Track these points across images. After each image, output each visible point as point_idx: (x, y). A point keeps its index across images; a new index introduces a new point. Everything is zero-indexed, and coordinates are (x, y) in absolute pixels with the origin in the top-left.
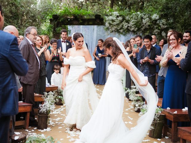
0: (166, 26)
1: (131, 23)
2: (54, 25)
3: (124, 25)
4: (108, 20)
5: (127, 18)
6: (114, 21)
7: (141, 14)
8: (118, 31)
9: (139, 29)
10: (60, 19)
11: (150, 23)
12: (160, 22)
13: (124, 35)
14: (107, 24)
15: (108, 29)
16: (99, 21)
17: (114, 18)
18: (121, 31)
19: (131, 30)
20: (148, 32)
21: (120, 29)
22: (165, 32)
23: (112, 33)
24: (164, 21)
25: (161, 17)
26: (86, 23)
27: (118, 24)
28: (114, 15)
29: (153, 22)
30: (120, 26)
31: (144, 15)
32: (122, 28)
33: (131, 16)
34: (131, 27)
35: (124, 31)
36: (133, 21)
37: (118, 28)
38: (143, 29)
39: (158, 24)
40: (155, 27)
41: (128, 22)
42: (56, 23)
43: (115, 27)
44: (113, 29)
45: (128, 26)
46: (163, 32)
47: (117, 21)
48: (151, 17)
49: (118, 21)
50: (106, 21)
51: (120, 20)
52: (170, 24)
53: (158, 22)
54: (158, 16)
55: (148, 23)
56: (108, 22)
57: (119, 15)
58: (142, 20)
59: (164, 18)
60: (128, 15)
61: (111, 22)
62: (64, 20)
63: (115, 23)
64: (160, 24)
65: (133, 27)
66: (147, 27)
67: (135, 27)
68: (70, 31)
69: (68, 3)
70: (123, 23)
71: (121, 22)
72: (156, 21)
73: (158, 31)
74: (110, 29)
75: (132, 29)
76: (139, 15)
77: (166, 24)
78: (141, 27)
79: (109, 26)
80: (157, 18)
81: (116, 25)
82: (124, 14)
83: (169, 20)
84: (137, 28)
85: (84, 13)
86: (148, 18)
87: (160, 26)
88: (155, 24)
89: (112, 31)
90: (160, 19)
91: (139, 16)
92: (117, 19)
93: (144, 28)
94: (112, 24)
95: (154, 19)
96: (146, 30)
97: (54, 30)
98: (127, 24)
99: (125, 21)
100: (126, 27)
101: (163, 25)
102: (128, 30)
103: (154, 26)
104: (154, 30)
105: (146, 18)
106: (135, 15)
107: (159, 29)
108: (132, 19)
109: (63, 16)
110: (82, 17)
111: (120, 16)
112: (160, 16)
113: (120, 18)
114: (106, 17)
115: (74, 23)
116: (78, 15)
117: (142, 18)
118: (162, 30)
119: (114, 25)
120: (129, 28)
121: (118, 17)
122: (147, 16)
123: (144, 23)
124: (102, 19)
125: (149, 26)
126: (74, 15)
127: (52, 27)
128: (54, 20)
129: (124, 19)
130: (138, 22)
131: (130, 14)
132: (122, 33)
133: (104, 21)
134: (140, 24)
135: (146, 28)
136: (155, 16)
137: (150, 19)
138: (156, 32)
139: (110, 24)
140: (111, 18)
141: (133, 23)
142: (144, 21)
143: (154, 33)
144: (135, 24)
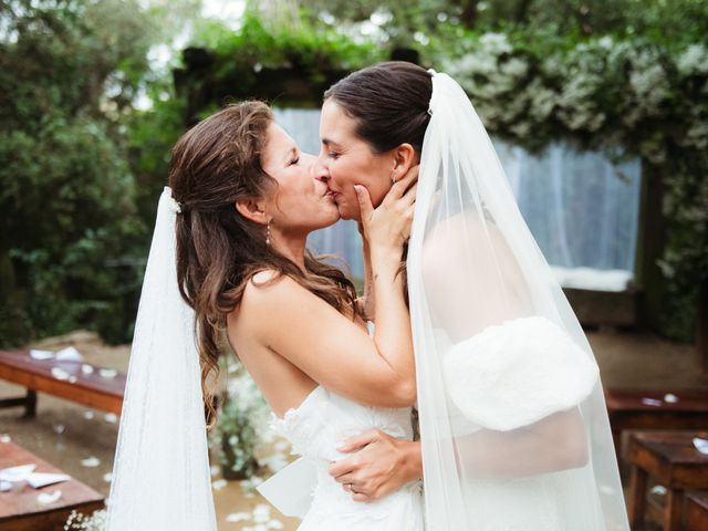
1: (573, 92)
2: (191, 98)
3: (536, 101)
4: (457, 75)
5: (551, 65)
6: (486, 81)
7: (618, 48)
8: (503, 131)
9: (613, 122)
10: (217, 68)
11: (671, 89)
13: (536, 151)
17: (487, 65)
18: (522, 129)
19: (572, 127)
20: (659, 136)
21: (516, 122)
27: (505, 94)
28: (487, 49)
29: (683, 87)
30: (518, 104)
31: (639, 50)
32: (523, 116)
33: (572, 55)
34: (571, 110)
35: (534, 131)
36: (581, 78)
37: (508, 117)
38: (633, 118)
40: (696, 110)
41: (555, 84)
42: (198, 87)
43: (492, 113)
45: (557, 108)
47: (498, 79)
48: (675, 59)
49: (505, 80)
51: (514, 77)
55: (660, 93)
57: (508, 48)
58: (627, 78)
60: (553, 52)
63: (490, 88)
65: (580, 108)
66: (656, 112)
67: (594, 112)
70: (532, 90)
71: (521, 83)
72: (700, 80)
75: (577, 122)
76: (608, 53)
78: (626, 112)
81: (497, 98)
82: (534, 48)
84: (601, 117)
85: (338, 47)
86: (658, 68)
88: (697, 96)
91: (611, 59)
92: (501, 73)
93: (634, 116)
95: (688, 72)
96: (647, 125)
98: (550, 93)
99: (537, 81)
100: (547, 108)
102: (554, 128)
103: (688, 107)
104: (689, 126)
105: (650, 65)
106: (592, 52)
108: (574, 71)
109: (228, 58)
110: (327, 62)
111: (517, 54)
113: (517, 67)
114: (446, 60)
116: (307, 49)
117: (627, 67)
119: (487, 101)
120: (562, 115)
121: (503, 58)
122: (656, 54)
123: (640, 90)
125: (665, 103)
126: (290, 53)
128: (190, 75)
129: (534, 70)
130: (605, 87)
131: (564, 49)
134: (618, 94)
135: (646, 118)
136: (694, 57)
137: (671, 71)
138: (702, 137)
140: (469, 64)
141: (583, 92)
142: (639, 81)
143: (686, 143)
144: (592, 99)
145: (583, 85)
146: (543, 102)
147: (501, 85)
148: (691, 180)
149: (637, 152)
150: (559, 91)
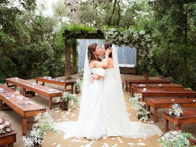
0: (150, 40)
1: (125, 37)
3: (119, 38)
5: (121, 33)
6: (112, 35)
9: (130, 42)
14: (106, 37)
15: (107, 41)
16: (100, 35)
17: (112, 33)
18: (117, 43)
19: (125, 42)
20: (137, 44)
24: (148, 36)
25: (147, 33)
26: (91, 36)
27: (115, 37)
29: (140, 36)
30: (117, 39)
31: (134, 31)
32: (117, 41)
33: (124, 32)
35: (119, 43)
36: (126, 35)
37: (115, 41)
38: (133, 41)
39: (144, 38)
40: (142, 40)
41: (122, 36)
42: (67, 36)
43: (113, 40)
44: (111, 41)
45: (122, 39)
46: (148, 44)
47: (114, 35)
48: (139, 32)
50: (105, 35)
51: (116, 35)
52: (153, 38)
53: (144, 37)
54: (144, 32)
55: (137, 37)
57: (115, 30)
60: (122, 31)
61: (109, 36)
63: (112, 36)
64: (146, 38)
65: (126, 39)
66: (137, 40)
67: (128, 40)
68: (79, 43)
70: (119, 37)
71: (117, 36)
72: (143, 35)
73: (145, 43)
74: (109, 41)
77: (151, 38)
79: (108, 39)
82: (119, 30)
83: (152, 35)
84: (129, 41)
85: (88, 29)
87: (146, 40)
88: (142, 38)
91: (130, 32)
95: (141, 34)
96: (135, 42)
98: (121, 37)
99: (120, 35)
100: (121, 39)
101: (148, 38)
102: (122, 43)
103: (141, 40)
104: (142, 42)
105: (136, 33)
106: (127, 31)
108: (125, 34)
109: (72, 32)
110: (87, 32)
111: (116, 31)
113: (116, 33)
114: (106, 32)
115: (82, 36)
116: (84, 30)
117: (133, 33)
118: (147, 43)
119: (112, 38)
120: (123, 40)
121: (114, 32)
123: (134, 37)
124: (103, 34)
125: (138, 39)
126: (81, 31)
127: (64, 40)
128: (65, 34)
130: (129, 36)
131: (124, 30)
133: (104, 35)
134: (131, 37)
136: (142, 32)
137: (139, 34)
138: (143, 44)
139: (109, 37)
140: (109, 33)
141: (126, 37)
142: (134, 36)
143: (141, 45)
144: (127, 38)
145: (126, 36)
147: (114, 36)
149: (134, 46)
150: (123, 37)
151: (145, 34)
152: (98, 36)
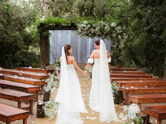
0: (121, 32)
1: (97, 29)
2: (41, 30)
3: (92, 31)
4: (81, 27)
5: (94, 25)
6: (85, 28)
7: (103, 23)
8: (87, 35)
9: (102, 34)
10: (45, 26)
11: (110, 29)
12: (117, 29)
13: (92, 37)
14: (79, 30)
15: (80, 33)
16: (73, 28)
17: (85, 26)
18: (90, 35)
19: (97, 34)
20: (109, 35)
21: (89, 34)
22: (120, 35)
23: (83, 36)
24: (119, 28)
26: (65, 29)
27: (87, 30)
28: (85, 23)
29: (112, 29)
30: (89, 31)
31: (106, 23)
32: (90, 33)
34: (97, 32)
35: (92, 35)
36: (98, 27)
37: (88, 33)
38: (105, 33)
40: (114, 32)
42: (42, 29)
43: (86, 32)
44: (84, 33)
45: (95, 31)
46: (119, 36)
48: (111, 25)
49: (87, 28)
50: (78, 27)
52: (124, 30)
53: (115, 28)
54: (115, 24)
55: (109, 29)
56: (80, 28)
57: (88, 23)
58: (104, 27)
59: (120, 26)
60: (94, 23)
62: (48, 27)
63: (85, 29)
65: (98, 32)
67: (100, 32)
69: (48, 12)
70: (91, 29)
71: (90, 28)
73: (116, 35)
74: (82, 34)
76: (102, 23)
77: (121, 30)
78: (104, 32)
79: (81, 31)
80: (115, 26)
81: (86, 30)
82: (91, 23)
83: (123, 27)
84: (101, 33)
86: (108, 26)
87: (117, 31)
88: (114, 30)
89: (83, 35)
90: (117, 26)
91: (102, 24)
92: (87, 26)
94: (83, 30)
95: (113, 26)
96: (107, 34)
97: (41, 34)
99: (92, 27)
100: (93, 32)
101: (119, 30)
102: (94, 35)
103: (112, 31)
106: (100, 23)
107: (116, 34)
108: (97, 26)
109: (47, 24)
110: (61, 24)
111: (89, 24)
112: (117, 24)
113: (89, 26)
114: (79, 25)
115: (56, 29)
116: (58, 23)
118: (118, 34)
119: (85, 31)
120: (95, 33)
121: (87, 24)
122: (108, 24)
123: (106, 29)
125: (109, 31)
126: (56, 23)
127: (39, 32)
128: (40, 27)
129: (91, 26)
130: (101, 28)
131: (96, 23)
132: (90, 36)
133: (77, 27)
134: (103, 30)
135: (107, 33)
136: (113, 24)
138: (114, 35)
139: (82, 30)
140: (82, 25)
141: (98, 29)
143: (112, 36)
144: (100, 30)
146: (93, 31)
148: (114, 41)
149: (106, 38)
150: (95, 29)
151: (116, 26)
152: (72, 29)
